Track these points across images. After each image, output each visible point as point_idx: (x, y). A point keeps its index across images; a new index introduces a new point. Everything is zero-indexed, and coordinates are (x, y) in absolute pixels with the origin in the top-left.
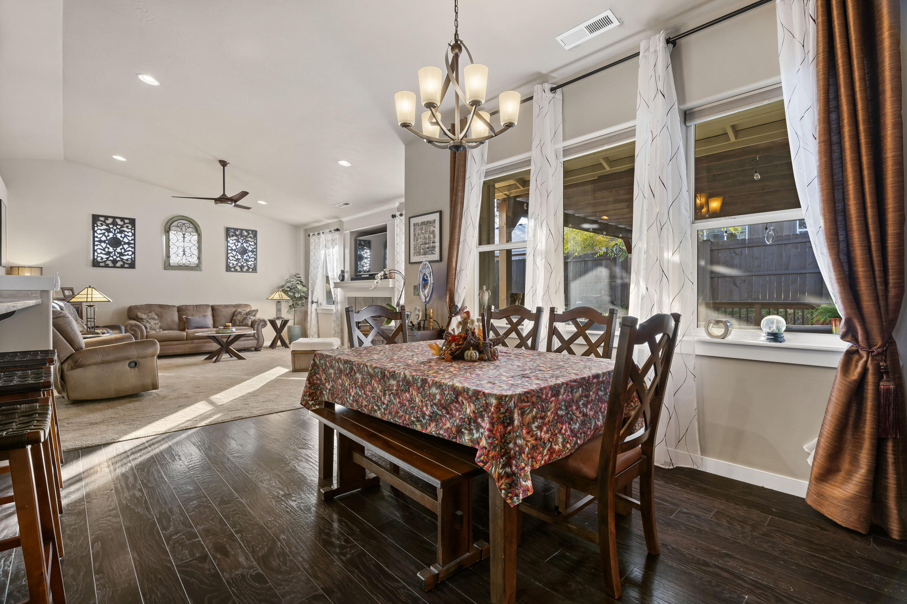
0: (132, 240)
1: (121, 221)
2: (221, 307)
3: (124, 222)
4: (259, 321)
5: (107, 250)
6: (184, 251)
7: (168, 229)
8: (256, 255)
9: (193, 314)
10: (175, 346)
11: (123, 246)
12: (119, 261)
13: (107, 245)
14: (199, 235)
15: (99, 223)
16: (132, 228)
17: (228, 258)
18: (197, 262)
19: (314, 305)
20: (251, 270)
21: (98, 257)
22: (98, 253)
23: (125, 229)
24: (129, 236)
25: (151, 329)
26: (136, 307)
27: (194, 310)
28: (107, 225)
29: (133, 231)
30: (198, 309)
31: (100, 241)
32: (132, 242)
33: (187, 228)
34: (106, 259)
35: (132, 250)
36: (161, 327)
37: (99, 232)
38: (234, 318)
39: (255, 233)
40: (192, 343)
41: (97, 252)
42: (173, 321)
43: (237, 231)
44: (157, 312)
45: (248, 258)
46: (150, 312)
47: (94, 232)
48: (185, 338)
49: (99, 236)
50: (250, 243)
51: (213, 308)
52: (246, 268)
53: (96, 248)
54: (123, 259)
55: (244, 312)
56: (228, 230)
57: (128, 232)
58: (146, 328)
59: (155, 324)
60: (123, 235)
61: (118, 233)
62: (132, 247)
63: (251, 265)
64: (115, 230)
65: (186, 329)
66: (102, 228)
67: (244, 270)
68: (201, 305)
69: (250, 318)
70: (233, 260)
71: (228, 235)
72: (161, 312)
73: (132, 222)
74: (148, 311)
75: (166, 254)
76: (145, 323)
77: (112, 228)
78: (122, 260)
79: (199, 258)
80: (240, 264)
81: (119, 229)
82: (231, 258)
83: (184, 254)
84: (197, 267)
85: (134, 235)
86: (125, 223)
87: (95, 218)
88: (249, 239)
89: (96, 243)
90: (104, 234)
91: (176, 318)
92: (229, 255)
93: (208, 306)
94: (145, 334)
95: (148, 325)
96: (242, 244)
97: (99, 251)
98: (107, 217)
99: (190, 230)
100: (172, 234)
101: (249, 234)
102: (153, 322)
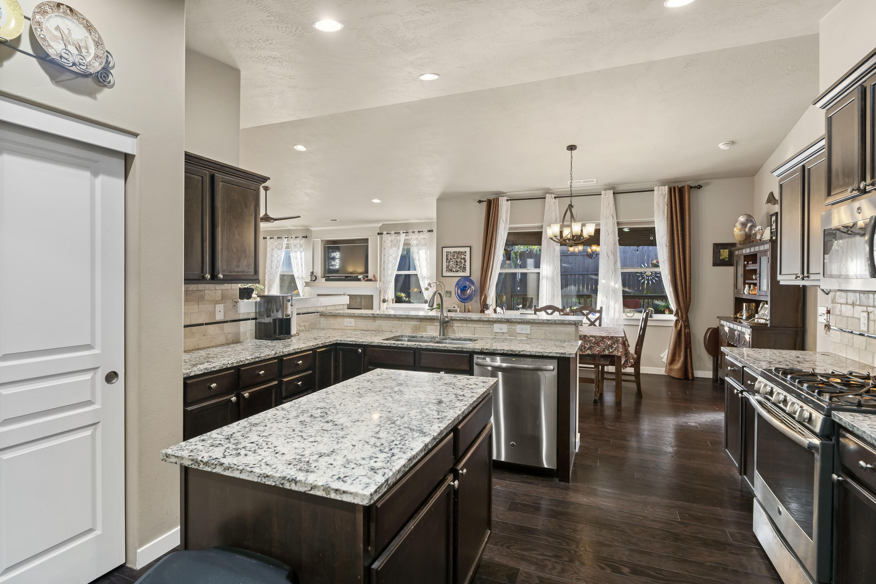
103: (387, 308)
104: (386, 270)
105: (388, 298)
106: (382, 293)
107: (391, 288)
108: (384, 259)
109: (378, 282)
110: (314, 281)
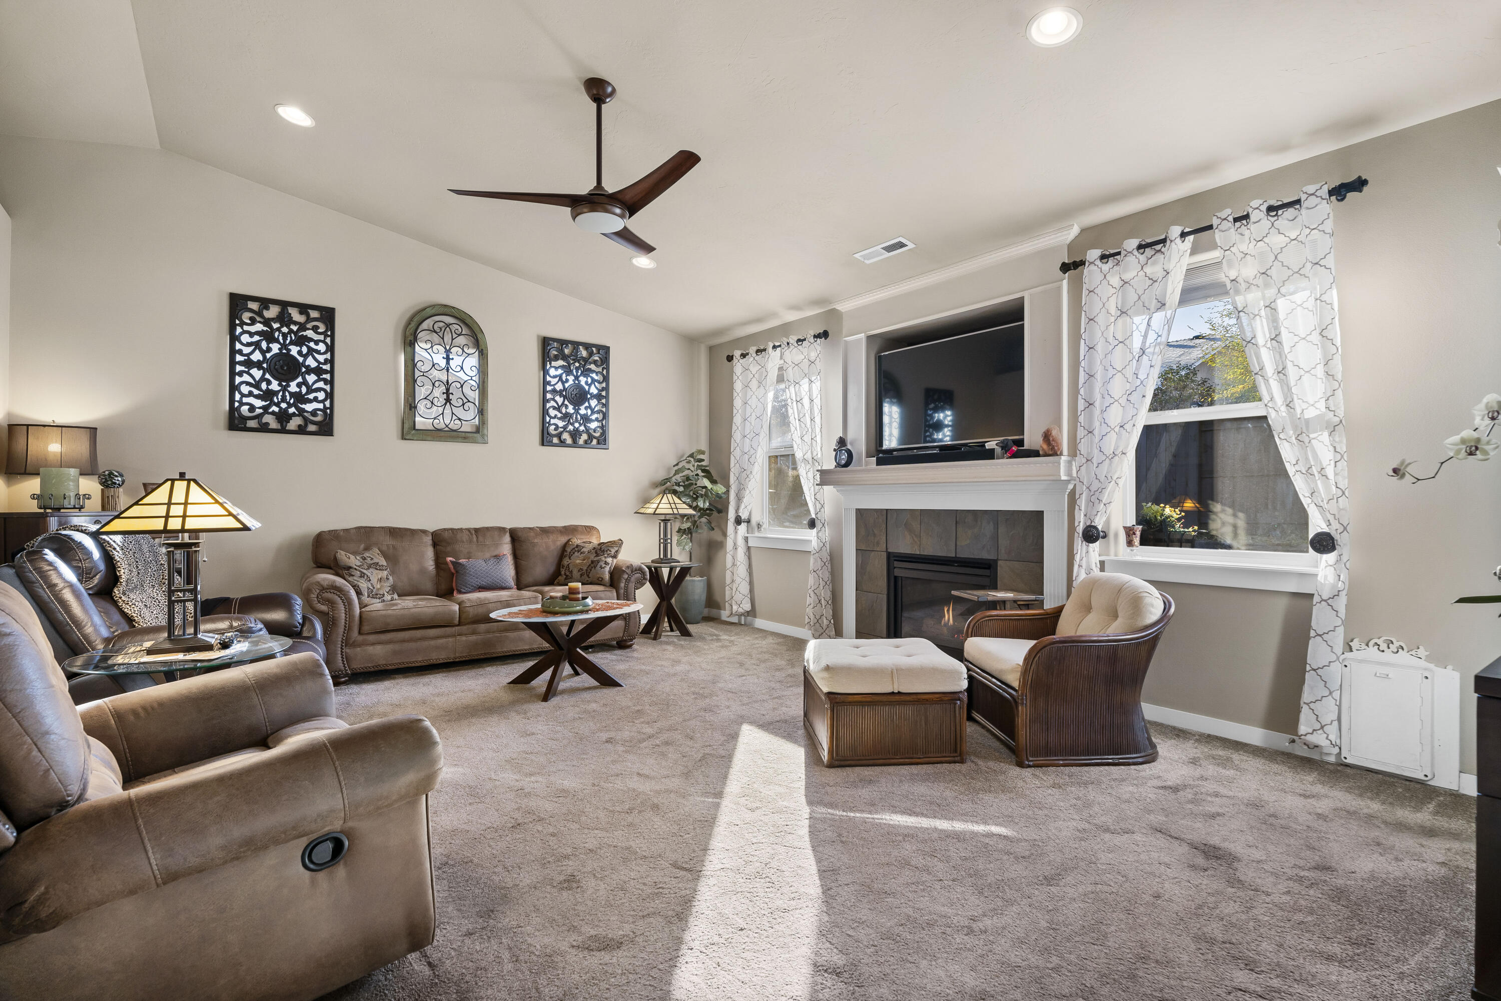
0: (326, 362)
1: (301, 313)
2: (532, 534)
3: (308, 315)
4: (629, 571)
5: (264, 386)
6: (447, 392)
7: (411, 338)
8: (606, 405)
9: (469, 553)
10: (432, 643)
11: (304, 378)
12: (294, 414)
13: (264, 374)
14: (483, 354)
15: (246, 317)
16: (326, 331)
17: (544, 412)
18: (477, 421)
19: (743, 527)
20: (595, 442)
21: (242, 404)
22: (243, 395)
23: (310, 333)
24: (318, 352)
25: (373, 595)
26: (335, 535)
27: (471, 541)
28: (267, 322)
29: (328, 340)
30: (481, 539)
31: (249, 364)
32: (327, 367)
33: (455, 336)
34: (261, 411)
35: (325, 387)
36: (394, 589)
37: (245, 338)
38: (566, 562)
39: (604, 351)
40: (474, 633)
41: (240, 393)
42: (423, 571)
43: (567, 345)
44: (384, 548)
45: (589, 412)
46: (367, 549)
47: (234, 338)
48: (456, 621)
49: (247, 350)
50: (594, 375)
51: (516, 537)
52: (585, 437)
53: (238, 380)
54: (304, 411)
55: (588, 547)
56: (545, 342)
57: (317, 342)
58: (359, 593)
59: (380, 580)
60: (305, 350)
61: (292, 343)
62: (326, 381)
63: (595, 431)
64: (285, 336)
65: (455, 593)
66: (253, 329)
67: (581, 442)
68: (487, 528)
69: (606, 563)
70: (555, 417)
71: (545, 357)
72: (394, 547)
73: (328, 315)
74: (362, 546)
75: (406, 400)
76: (355, 579)
77: (278, 329)
78: (301, 412)
79: (482, 412)
80: (571, 428)
81: (296, 333)
82: (552, 412)
83: (448, 400)
84: (478, 434)
85: (331, 349)
86: (309, 319)
87: (237, 303)
88: (593, 367)
89: (239, 368)
90: (257, 345)
91: (430, 565)
92: (548, 405)
93: (502, 530)
94: (357, 611)
95: (363, 585)
96: (577, 378)
97: (245, 389)
98: (265, 303)
99: (461, 340)
100: (421, 349)
101: (591, 354)
102: (375, 575)
103: (1102, 563)
104: (1097, 412)
105: (1108, 522)
106: (1082, 502)
107: (1121, 482)
108: (1091, 363)
109: (1064, 459)
110: (847, 465)
